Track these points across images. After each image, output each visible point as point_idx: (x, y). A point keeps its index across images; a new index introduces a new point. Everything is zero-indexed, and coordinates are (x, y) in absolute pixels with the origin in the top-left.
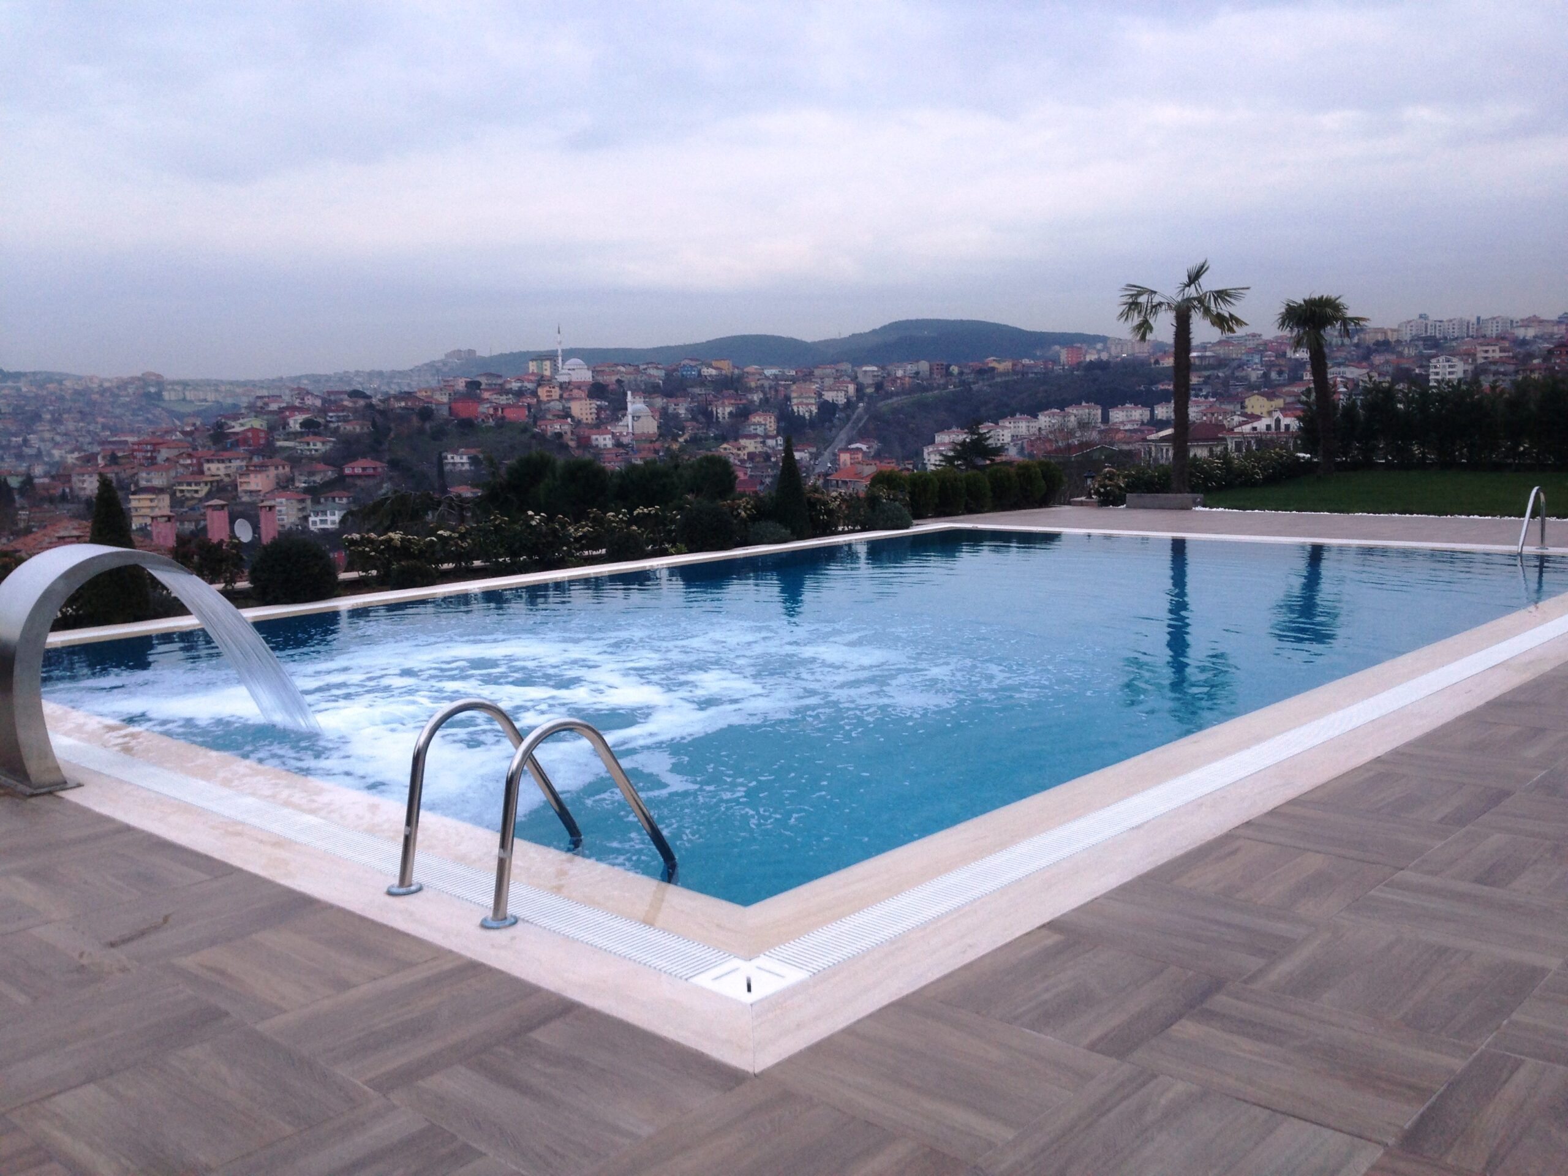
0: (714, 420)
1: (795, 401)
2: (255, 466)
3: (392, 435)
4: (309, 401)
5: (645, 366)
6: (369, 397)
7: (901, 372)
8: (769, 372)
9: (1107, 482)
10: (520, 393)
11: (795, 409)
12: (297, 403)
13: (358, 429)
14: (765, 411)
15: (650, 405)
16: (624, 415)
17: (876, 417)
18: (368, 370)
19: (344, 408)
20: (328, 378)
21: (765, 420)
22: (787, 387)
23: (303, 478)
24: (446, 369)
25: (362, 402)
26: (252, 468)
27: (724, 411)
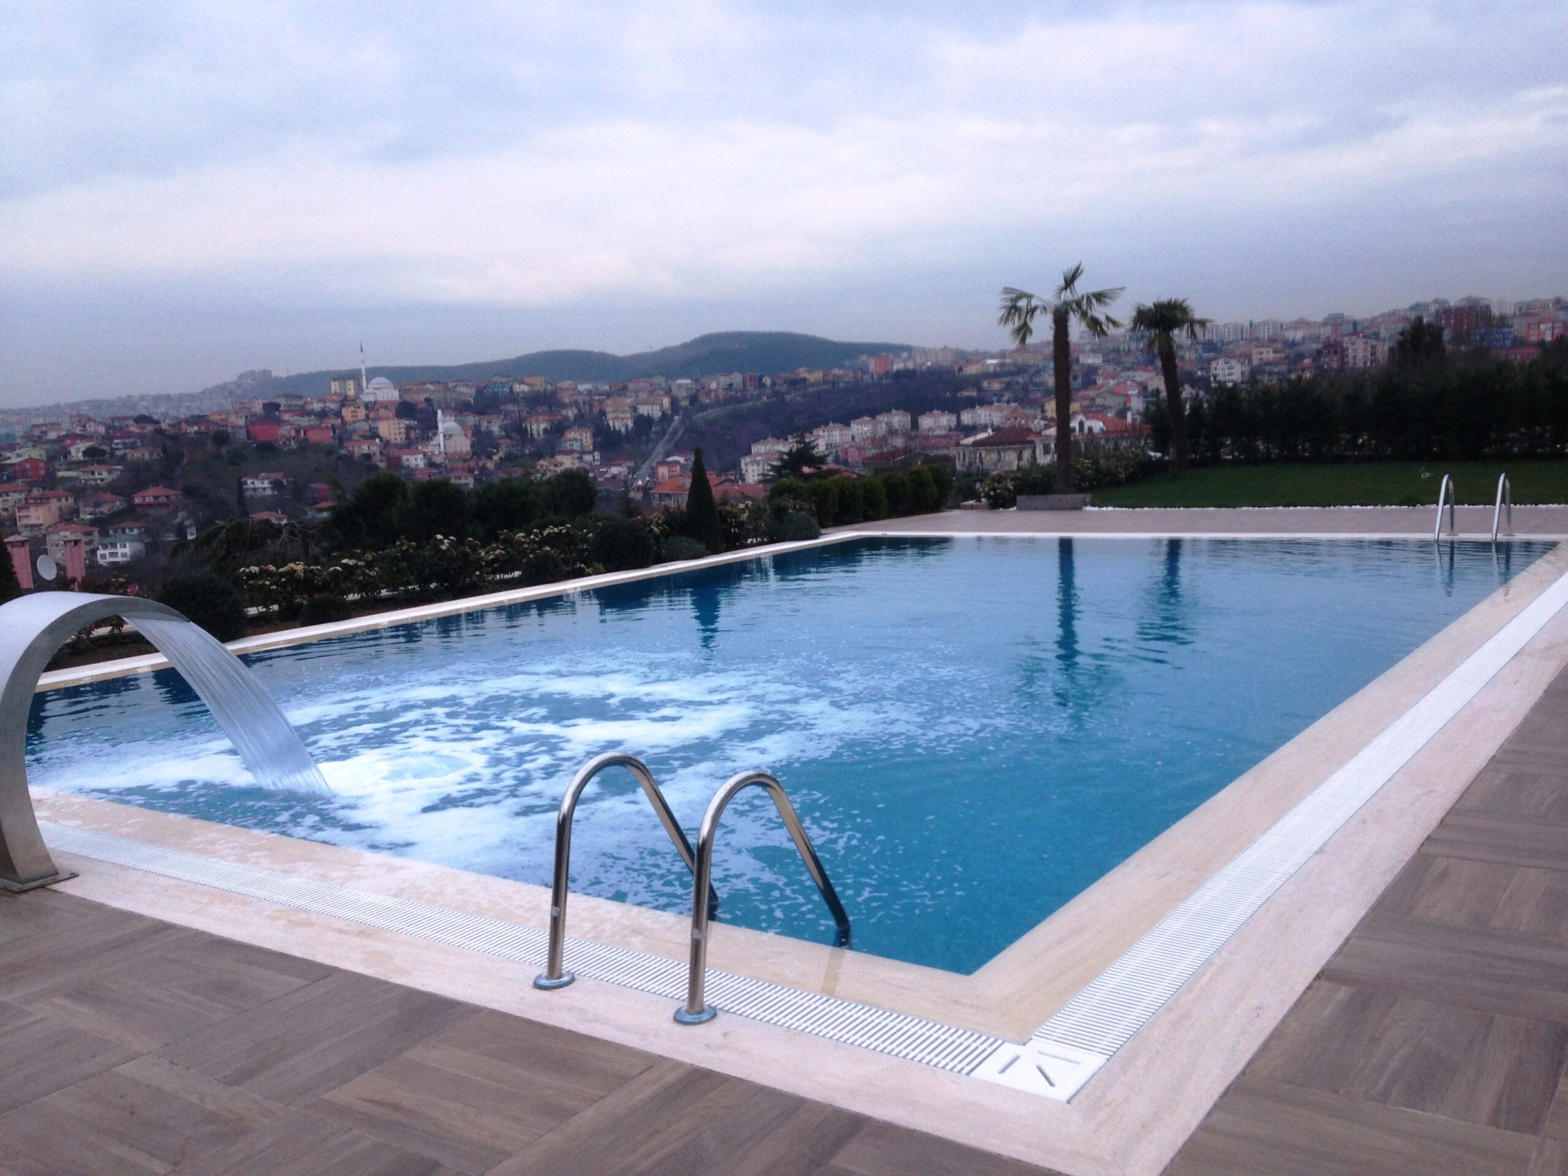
0: (529, 436)
1: (610, 416)
2: (35, 499)
3: (185, 461)
4: (91, 428)
5: (454, 384)
6: (157, 422)
7: (716, 384)
8: (583, 387)
9: (996, 485)
10: (322, 415)
11: (611, 424)
12: (78, 431)
13: (147, 456)
14: (580, 427)
15: (462, 424)
16: (435, 434)
17: (691, 429)
18: (154, 393)
19: (130, 435)
20: (110, 404)
21: (581, 435)
22: (601, 402)
23: (89, 510)
24: (239, 392)
25: (149, 428)
26: (33, 501)
27: (538, 427)
